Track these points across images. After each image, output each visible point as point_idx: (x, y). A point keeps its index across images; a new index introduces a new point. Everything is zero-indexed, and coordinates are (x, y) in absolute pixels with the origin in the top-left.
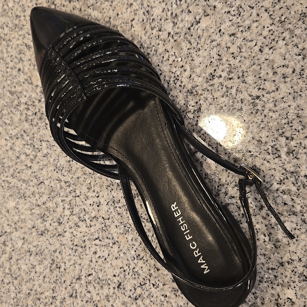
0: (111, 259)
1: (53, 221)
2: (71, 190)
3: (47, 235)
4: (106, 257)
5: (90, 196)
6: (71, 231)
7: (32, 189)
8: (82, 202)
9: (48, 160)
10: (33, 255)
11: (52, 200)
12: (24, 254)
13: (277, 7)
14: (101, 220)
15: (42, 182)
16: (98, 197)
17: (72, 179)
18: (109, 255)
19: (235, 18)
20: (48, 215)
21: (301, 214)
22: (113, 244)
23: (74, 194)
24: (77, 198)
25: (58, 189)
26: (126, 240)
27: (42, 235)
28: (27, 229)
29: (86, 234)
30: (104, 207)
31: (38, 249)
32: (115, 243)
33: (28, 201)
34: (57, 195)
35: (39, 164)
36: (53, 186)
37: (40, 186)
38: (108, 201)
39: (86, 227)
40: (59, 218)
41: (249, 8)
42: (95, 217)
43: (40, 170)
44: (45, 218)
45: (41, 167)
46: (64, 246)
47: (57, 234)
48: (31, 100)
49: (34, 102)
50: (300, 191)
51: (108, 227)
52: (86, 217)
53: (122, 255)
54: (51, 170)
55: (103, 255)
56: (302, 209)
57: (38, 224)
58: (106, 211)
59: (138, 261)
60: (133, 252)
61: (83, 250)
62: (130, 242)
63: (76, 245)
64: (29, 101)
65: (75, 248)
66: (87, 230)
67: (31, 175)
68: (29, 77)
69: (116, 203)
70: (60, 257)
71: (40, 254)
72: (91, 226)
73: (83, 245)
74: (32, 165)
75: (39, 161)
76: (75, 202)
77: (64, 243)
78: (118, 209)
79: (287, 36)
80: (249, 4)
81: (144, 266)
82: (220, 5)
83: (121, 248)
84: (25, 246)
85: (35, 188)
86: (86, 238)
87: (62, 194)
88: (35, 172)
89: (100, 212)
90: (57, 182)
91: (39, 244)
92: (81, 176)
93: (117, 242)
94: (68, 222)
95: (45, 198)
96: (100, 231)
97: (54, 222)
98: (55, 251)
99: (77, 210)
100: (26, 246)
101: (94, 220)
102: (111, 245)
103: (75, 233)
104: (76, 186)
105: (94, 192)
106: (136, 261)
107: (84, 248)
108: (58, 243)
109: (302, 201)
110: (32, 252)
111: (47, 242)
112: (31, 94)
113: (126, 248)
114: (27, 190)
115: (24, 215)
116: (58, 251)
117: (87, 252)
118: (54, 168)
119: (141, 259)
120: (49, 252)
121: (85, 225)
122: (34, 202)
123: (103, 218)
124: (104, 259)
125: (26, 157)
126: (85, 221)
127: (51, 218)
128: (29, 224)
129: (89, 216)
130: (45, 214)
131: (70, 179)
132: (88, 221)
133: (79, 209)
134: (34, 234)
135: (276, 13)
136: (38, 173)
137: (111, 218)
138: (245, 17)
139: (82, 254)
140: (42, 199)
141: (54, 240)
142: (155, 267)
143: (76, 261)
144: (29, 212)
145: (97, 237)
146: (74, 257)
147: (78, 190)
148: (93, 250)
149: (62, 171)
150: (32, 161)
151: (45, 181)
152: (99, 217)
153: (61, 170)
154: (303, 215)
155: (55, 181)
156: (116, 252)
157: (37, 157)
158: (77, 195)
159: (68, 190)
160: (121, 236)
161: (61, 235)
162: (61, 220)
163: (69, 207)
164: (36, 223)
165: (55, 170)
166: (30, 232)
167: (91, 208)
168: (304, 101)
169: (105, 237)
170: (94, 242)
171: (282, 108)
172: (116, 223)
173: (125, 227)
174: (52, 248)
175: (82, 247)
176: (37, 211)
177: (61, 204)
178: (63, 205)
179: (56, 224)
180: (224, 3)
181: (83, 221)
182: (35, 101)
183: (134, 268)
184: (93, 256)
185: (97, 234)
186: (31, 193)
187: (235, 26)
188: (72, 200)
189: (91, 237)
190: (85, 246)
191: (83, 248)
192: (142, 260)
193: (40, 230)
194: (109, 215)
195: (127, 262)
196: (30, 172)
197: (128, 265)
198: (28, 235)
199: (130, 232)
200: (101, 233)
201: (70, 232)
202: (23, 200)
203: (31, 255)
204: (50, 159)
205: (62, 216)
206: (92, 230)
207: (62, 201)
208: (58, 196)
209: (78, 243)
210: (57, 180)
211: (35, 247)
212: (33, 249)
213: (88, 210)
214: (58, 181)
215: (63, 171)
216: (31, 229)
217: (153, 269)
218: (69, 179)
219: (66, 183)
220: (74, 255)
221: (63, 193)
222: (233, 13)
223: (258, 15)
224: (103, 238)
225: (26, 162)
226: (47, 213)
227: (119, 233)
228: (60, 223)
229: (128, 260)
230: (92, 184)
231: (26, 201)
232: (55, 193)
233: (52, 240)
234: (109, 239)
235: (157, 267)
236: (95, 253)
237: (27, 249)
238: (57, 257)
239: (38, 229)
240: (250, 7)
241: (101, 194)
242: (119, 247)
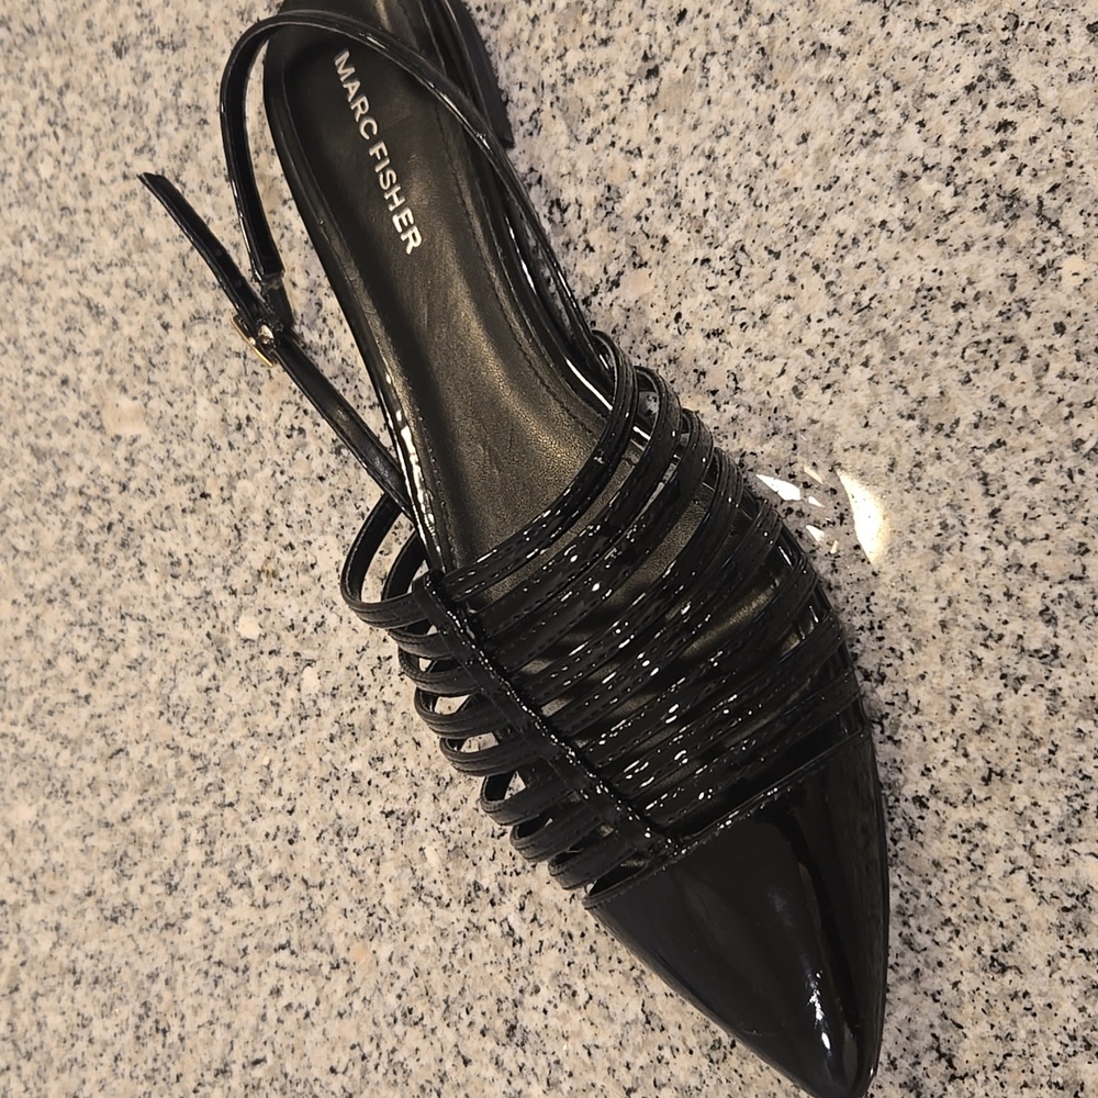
0: (323, 1015)
1: (150, 880)
2: (210, 784)
3: (129, 923)
4: (310, 1008)
5: (268, 808)
6: (205, 914)
7: (90, 770)
8: (243, 824)
9: (143, 680)
10: (84, 983)
11: (150, 809)
12: (57, 979)
13: (850, 260)
14: (296, 886)
15: (121, 750)
16: (291, 812)
17: (215, 749)
18: (317, 1003)
19: (724, 281)
20: (137, 857)
21: (901, 919)
22: (333, 968)
23: (217, 797)
24: (227, 811)
25: (171, 775)
26: (370, 956)
27: (115, 920)
28: (69, 898)
29: (251, 929)
30: (309, 848)
31: (101, 967)
32: (338, 967)
33: (75, 806)
34: (166, 795)
35: (114, 692)
36: (155, 764)
37: (114, 762)
38: (321, 827)
39: (253, 905)
40: (169, 872)
41: (765, 254)
42: (280, 876)
43: (117, 711)
44: (125, 866)
45: (120, 701)
46: (183, 962)
47: (161, 923)
48: (98, 482)
49: (105, 489)
50: (900, 845)
51: (319, 912)
52: (254, 875)
53: (358, 1005)
54: (152, 714)
55: (301, 999)
56: (903, 903)
57: (104, 886)
58: (314, 859)
59: (408, 1028)
60: (391, 999)
61: (240, 980)
62: (385, 967)
63: (219, 963)
64: (89, 483)
65: (214, 970)
66: (254, 915)
67: (87, 724)
68: (94, 406)
69: (345, 837)
70: (167, 995)
71: (105, 980)
72: (266, 906)
73: (241, 964)
74: (92, 691)
75: (116, 680)
76: (219, 823)
77: (182, 952)
78: (352, 857)
79: (875, 353)
80: (768, 242)
81: (424, 1045)
82: (681, 237)
83: (356, 983)
84: (61, 953)
85: (100, 767)
86: (251, 943)
87: (180, 795)
88: (100, 716)
89: (295, 862)
90: (168, 752)
91: (104, 948)
92: (243, 741)
93: (345, 962)
94: (196, 886)
95: (127, 802)
96: (294, 924)
97: (153, 882)
98: (153, 977)
99: (226, 851)
100: (65, 953)
101: (277, 886)
102: (326, 969)
103: (216, 923)
104: (225, 771)
105: (280, 794)
106: (399, 1028)
107: (244, 972)
108: (163, 950)
109: (904, 878)
110: (82, 973)
111: (131, 945)
112: (98, 461)
113: (373, 982)
114: (73, 773)
115: (62, 851)
116: (163, 977)
117: (253, 987)
118: (161, 708)
119: (416, 1024)
120: (133, 979)
121: (247, 901)
122: (95, 812)
123: (305, 882)
124: (301, 1013)
125: (73, 663)
126: (250, 886)
127: (143, 868)
128: (75, 882)
129: (261, 871)
130: (126, 854)
131: (207, 746)
132: (259, 888)
133: (230, 846)
134: (91, 915)
135: (844, 277)
136: (109, 718)
137: (328, 882)
138: (754, 281)
139: (236, 992)
140: (121, 803)
141: (153, 940)
142: (459, 1052)
143: (217, 1013)
144: (77, 844)
145: (283, 942)
146: (212, 1000)
147: (232, 784)
148: (270, 981)
149: (183, 718)
150: (92, 678)
151: (129, 748)
152: (291, 878)
153: (181, 715)
154: (905, 923)
155: (160, 748)
156: (341, 993)
157: (107, 668)
158: (227, 802)
159: (202, 781)
160: (357, 946)
161: (173, 925)
162: (176, 879)
163: (200, 836)
164: (97, 880)
165: (162, 713)
166: (79, 907)
167: (269, 845)
168: (918, 564)
169: (307, 942)
170: (274, 958)
171: (855, 578)
172: (346, 902)
173: (371, 915)
174: (145, 968)
175: (236, 970)
176: (101, 842)
177: (177, 825)
178: (184, 830)
179: (160, 889)
180: (693, 230)
181: (241, 886)
182: (110, 485)
183: (394, 1051)
184: (270, 1001)
185: (283, 931)
186: (85, 782)
187: (724, 307)
188: (211, 815)
189: (267, 940)
190: (246, 969)
191: (240, 973)
192: (419, 1027)
193: (109, 906)
194: (323, 874)
195: (374, 1028)
196: (85, 712)
197: (376, 1040)
198: (70, 915)
199: (386, 935)
200: (295, 929)
201: (200, 919)
202: (62, 801)
203: (78, 982)
204: (147, 676)
205: (180, 864)
206: (271, 916)
207: (181, 816)
208: (171, 798)
209: (223, 957)
210: (168, 746)
211: (92, 957)
212: (85, 965)
213: (259, 853)
214: (172, 752)
215: (188, 719)
216: (82, 900)
217: (452, 1058)
218: (205, 749)
219: (194, 757)
220: (211, 995)
221: (185, 790)
222: (718, 266)
223: (792, 279)
224: (302, 947)
225: (76, 679)
226: (132, 850)
227: (351, 933)
228: (172, 888)
229: (375, 1024)
230: (275, 769)
231: (68, 807)
232: (161, 790)
233: (147, 939)
234: (322, 950)
235: (462, 1052)
236: (276, 992)
237: (66, 963)
238: (160, 998)
239: (104, 899)
240: (770, 252)
241: (300, 804)
242: (350, 980)
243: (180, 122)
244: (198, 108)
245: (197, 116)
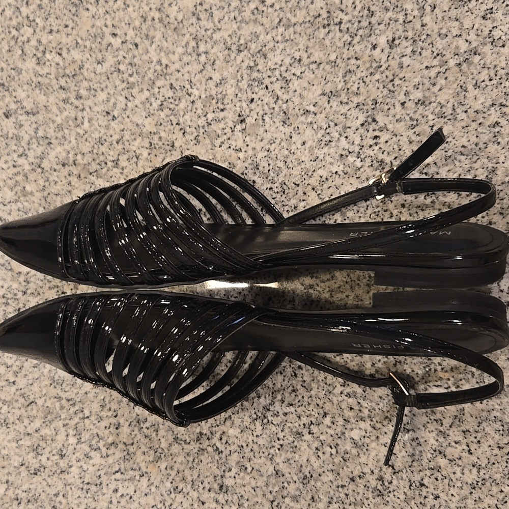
0: (138, 496)
1: (51, 454)
2: (77, 410)
3: (43, 474)
4: (132, 494)
5: (105, 416)
6: (79, 464)
7: (18, 413)
8: (94, 425)
9: (41, 371)
10: (22, 504)
11: (49, 424)
12: (9, 504)
13: (325, 186)
14: (121, 446)
15: (32, 402)
16: (116, 416)
17: (78, 396)
18: (135, 492)
19: (279, 196)
20: (44, 445)
21: (370, 419)
22: (141, 476)
23: (81, 415)
24: (86, 420)
25: (58, 409)
26: (157, 469)
27: (36, 474)
28: (12, 468)
29: (102, 467)
30: (125, 430)
31: (30, 495)
32: (143, 475)
33: (12, 429)
34: (56, 418)
35: (27, 378)
36: (50, 406)
37: (30, 407)
38: (130, 420)
39: (102, 457)
40: (61, 449)
41: (293, 185)
42: (113, 443)
43: (29, 386)
44: (39, 450)
45: (30, 382)
46: (71, 486)
47: (59, 471)
48: (12, 292)
49: (15, 295)
50: (366, 392)
51: (132, 455)
52: (101, 444)
53: (153, 489)
54: (46, 385)
55: (128, 491)
56: (370, 413)
57: (29, 460)
58: (128, 434)
59: (177, 494)
60: (168, 485)
61: (98, 489)
62: (164, 472)
63: (88, 483)
64: (7, 292)
65: (86, 487)
66: (103, 461)
67: (15, 394)
68: (7, 261)
69: (142, 423)
70: (64, 501)
71: (33, 500)
72: (108, 456)
73: (98, 482)
74: (16, 379)
75: (28, 373)
76: (83, 426)
77: (69, 482)
78: (145, 430)
79: (338, 218)
80: (294, 181)
81: (184, 500)
82: (261, 180)
83: (152, 480)
84: (10, 493)
85: (23, 410)
86: (102, 472)
87: (63, 417)
88: (21, 389)
89: (120, 436)
90: (56, 400)
91: (31, 487)
92: (91, 390)
93: (146, 473)
94: (74, 453)
95: (38, 423)
96: (121, 461)
97: (53, 455)
98: (56, 495)
99: (87, 437)
100: (12, 492)
101: (113, 447)
102: (138, 478)
103: (85, 467)
104: (83, 404)
105: (110, 410)
106: (173, 495)
107: (100, 485)
108: (60, 482)
109: (369, 404)
110: (21, 499)
111: (44, 483)
112: (11, 283)
113: (159, 479)
114: (9, 415)
115: (7, 449)
116: (61, 494)
117: (105, 490)
118: (51, 382)
119: (180, 492)
120: (47, 497)
121: (99, 455)
122: (22, 430)
123: (125, 443)
124: (128, 497)
125: (6, 369)
126: (100, 449)
127: (49, 449)
128: (15, 461)
129: (104, 443)
130: (39, 445)
131: (74, 395)
132: (104, 450)
133: (89, 434)
134: (24, 474)
135: (324, 192)
136: (25, 390)
137: (136, 442)
138: (290, 195)
139: (97, 494)
140: (34, 425)
141: (55, 479)
142: (200, 500)
143: (89, 505)
144: (15, 445)
145: (117, 469)
146: (86, 499)
147: (87, 409)
148: (112, 486)
149: (62, 385)
150: (16, 374)
151: (36, 401)
152: (118, 443)
153: (60, 384)
154: (371, 420)
155: (52, 399)
156: (145, 485)
157: (23, 369)
158: (86, 416)
159: (73, 410)
160: (151, 466)
161: (64, 471)
162: (64, 452)
163: (74, 432)
164: (25, 459)
165: (51, 384)
166: (17, 471)
167: (107, 431)
168: (362, 291)
169: (128, 467)
170: (113, 477)
171: (339, 298)
172: (144, 449)
173: (156, 452)
174: (52, 491)
175: (96, 485)
176: (27, 442)
177: (63, 429)
178: (67, 431)
179: (57, 457)
180: (265, 178)
181: (95, 450)
182: (18, 293)
183: (171, 505)
184: (113, 495)
185: (117, 465)
186: (16, 418)
187: (280, 205)
188: (78, 423)
189: (110, 470)
190: (101, 483)
191: (98, 486)
192: (181, 494)
193: (33, 468)
194: (133, 439)
195: (161, 497)
196: (13, 389)
197: (163, 502)
198: (13, 476)
199: (164, 459)
200: (122, 463)
201: (77, 467)
202: (5, 428)
203: (20, 503)
204: (43, 370)
205: (66, 445)
206: (110, 460)
207: (64, 426)
208: (59, 419)
209: (90, 481)
210: (55, 397)
211: (26, 492)
212: (23, 495)
213: (103, 435)
214: (57, 400)
215: (64, 385)
216: (18, 468)
217: (197, 502)
218: (73, 396)
219: (68, 400)
220: (85, 497)
221: (66, 414)
222: (276, 190)
223: (305, 193)
224: (126, 470)
225: (7, 375)
226: (42, 444)
227: (148, 461)
228: (62, 456)
229: (162, 495)
230: (107, 400)
231: (8, 430)
232: (53, 416)
233: (52, 479)
234: (135, 470)
235: (201, 500)
236: (116, 491)
237: (13, 496)
238: (60, 503)
239: (30, 466)
240: (295, 184)
241: (120, 413)
242: (149, 480)
243: (39, 144)
244: (47, 138)
245: (47, 141)
